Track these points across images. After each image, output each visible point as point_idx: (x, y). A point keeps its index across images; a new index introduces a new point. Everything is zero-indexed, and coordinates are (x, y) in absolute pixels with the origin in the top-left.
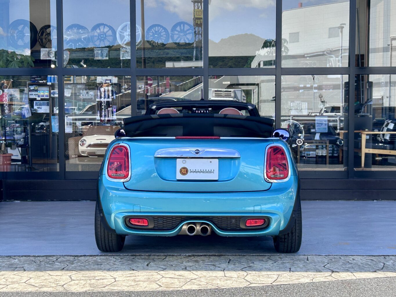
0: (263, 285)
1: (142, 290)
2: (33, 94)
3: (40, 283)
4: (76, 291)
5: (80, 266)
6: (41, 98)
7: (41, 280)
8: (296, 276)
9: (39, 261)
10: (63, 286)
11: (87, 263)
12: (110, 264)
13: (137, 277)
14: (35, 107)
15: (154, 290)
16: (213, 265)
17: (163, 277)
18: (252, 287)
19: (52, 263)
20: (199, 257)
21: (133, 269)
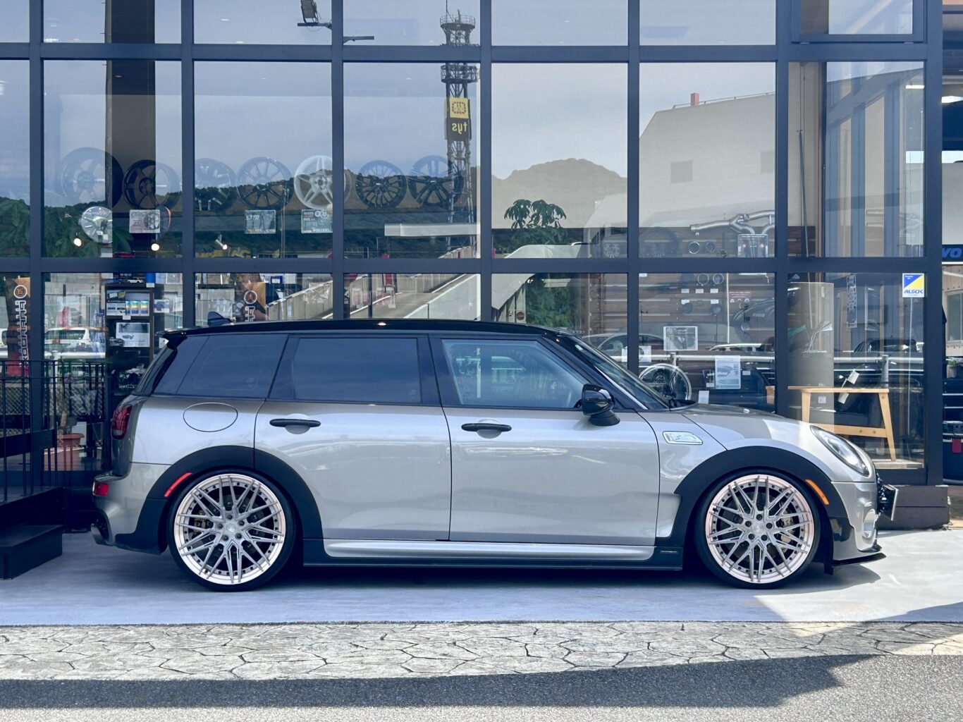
0: (598, 668)
1: (378, 677)
2: (114, 308)
3: (188, 666)
4: (258, 679)
5: (255, 641)
6: (132, 317)
7: (189, 663)
8: (659, 654)
9: (174, 633)
10: (231, 671)
11: (268, 635)
12: (313, 637)
13: (366, 658)
14: (119, 335)
15: (399, 677)
16: (506, 638)
17: (413, 657)
18: (577, 672)
19: (200, 637)
20: (478, 626)
21: (355, 645)
